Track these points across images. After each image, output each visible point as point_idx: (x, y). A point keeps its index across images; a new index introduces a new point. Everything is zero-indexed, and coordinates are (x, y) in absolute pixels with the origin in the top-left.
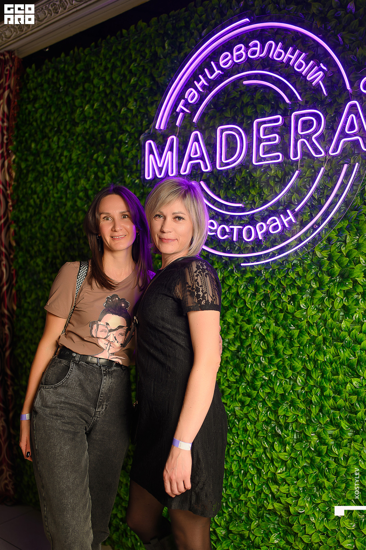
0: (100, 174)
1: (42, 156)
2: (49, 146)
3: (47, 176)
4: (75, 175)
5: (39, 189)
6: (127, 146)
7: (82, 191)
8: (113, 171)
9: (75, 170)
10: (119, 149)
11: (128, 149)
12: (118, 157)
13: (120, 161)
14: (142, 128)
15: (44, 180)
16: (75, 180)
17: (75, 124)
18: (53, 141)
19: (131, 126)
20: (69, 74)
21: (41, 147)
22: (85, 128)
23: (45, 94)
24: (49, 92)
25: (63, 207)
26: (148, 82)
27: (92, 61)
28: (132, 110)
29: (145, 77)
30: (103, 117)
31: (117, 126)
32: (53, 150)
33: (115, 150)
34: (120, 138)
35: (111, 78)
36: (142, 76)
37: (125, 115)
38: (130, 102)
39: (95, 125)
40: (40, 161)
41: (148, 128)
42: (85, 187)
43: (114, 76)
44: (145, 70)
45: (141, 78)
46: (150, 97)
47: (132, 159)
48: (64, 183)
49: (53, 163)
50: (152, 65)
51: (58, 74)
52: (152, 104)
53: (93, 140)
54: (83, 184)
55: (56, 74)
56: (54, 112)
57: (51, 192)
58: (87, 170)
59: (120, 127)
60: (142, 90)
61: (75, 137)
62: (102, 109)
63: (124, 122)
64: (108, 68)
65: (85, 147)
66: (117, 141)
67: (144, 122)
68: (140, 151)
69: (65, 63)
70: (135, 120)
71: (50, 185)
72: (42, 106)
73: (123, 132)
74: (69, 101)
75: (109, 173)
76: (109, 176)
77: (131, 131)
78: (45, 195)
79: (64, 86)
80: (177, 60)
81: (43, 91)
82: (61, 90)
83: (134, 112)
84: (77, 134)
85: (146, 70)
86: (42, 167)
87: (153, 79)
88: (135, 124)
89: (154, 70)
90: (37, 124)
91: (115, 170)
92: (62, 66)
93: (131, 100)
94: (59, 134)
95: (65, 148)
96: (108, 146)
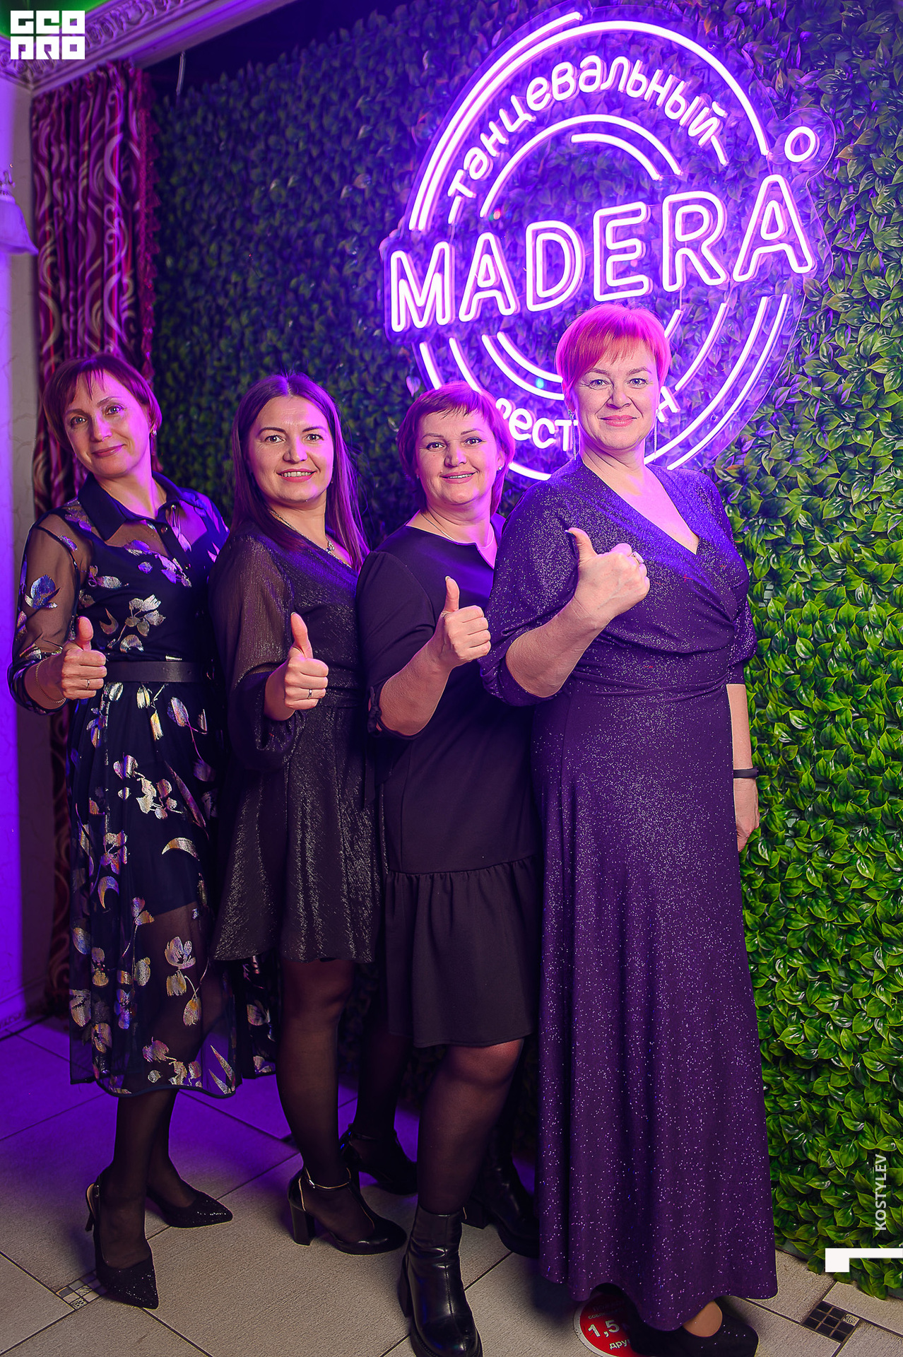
0: (303, 319)
1: (187, 283)
2: (202, 262)
3: (198, 324)
4: (253, 322)
5: (183, 351)
6: (354, 262)
7: (268, 354)
8: (330, 311)
9: (254, 311)
10: (340, 268)
11: (357, 269)
12: (338, 284)
13: (342, 292)
14: (384, 225)
15: (192, 333)
16: (255, 333)
17: (252, 219)
18: (208, 251)
19: (363, 222)
20: (236, 116)
21: (186, 266)
22: (271, 227)
23: (190, 157)
24: (197, 152)
25: (233, 387)
26: (392, 134)
27: (283, 90)
28: (362, 191)
29: (386, 124)
30: (308, 203)
31: (334, 221)
32: (209, 269)
33: (332, 271)
34: (340, 246)
35: (321, 126)
36: (381, 124)
37: (348, 199)
38: (358, 174)
39: (292, 219)
40: (185, 293)
41: (396, 228)
42: (275, 347)
43: (327, 120)
44: (385, 111)
45: (378, 126)
46: (398, 164)
47: (366, 289)
48: (233, 338)
49: (209, 297)
50: (398, 100)
51: (215, 116)
52: (401, 178)
53: (289, 250)
54: (271, 340)
55: (210, 117)
56: (210, 194)
57: (208, 357)
58: (279, 312)
59: (341, 225)
60: (381, 150)
61: (252, 246)
62: (304, 188)
63: (349, 215)
64: (314, 105)
65: (271, 263)
66: (335, 252)
67: (387, 214)
68: (380, 273)
69: (229, 92)
70: (370, 210)
71: (206, 344)
72: (185, 182)
73: (345, 233)
74: (239, 172)
75: (322, 318)
76: (322, 323)
77: (362, 231)
78: (195, 363)
79: (228, 139)
80: (448, 91)
81: (186, 150)
82: (221, 149)
83: (367, 194)
84: (256, 239)
85: (389, 110)
86: (188, 305)
87: (401, 128)
88: (370, 218)
89: (403, 111)
90: (176, 216)
91: (333, 311)
92: (223, 99)
93: (360, 169)
94: (220, 238)
95: (233, 266)
96: (317, 263)
